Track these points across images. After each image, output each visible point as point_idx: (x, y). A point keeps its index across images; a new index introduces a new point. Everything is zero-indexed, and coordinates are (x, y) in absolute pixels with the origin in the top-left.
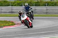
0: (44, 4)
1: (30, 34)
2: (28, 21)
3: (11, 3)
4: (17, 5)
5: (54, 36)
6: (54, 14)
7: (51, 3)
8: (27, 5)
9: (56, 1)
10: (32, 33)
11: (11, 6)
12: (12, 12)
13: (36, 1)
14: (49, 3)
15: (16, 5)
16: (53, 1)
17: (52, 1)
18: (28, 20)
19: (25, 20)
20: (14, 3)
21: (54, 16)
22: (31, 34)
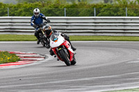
1: (55, 84)
2: (66, 50)
4: (24, 13)
5: (113, 87)
6: (112, 34)
7: (106, 8)
8: (38, 13)
9: (117, 2)
10: (59, 82)
11: (10, 16)
12: (12, 30)
13: (70, 3)
14: (101, 8)
15: (21, 11)
16: (111, 2)
17: (109, 3)
19: (59, 47)
20: (16, 8)
21: (114, 39)
22: (56, 82)
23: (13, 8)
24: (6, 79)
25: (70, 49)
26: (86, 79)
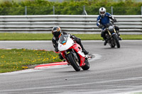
0: (136, 10)
1: (102, 84)
2: (75, 54)
3: (56, 6)
8: (104, 12)
18: (76, 52)
19: (68, 51)
20: (62, 7)
23: (58, 7)
24: (52, 79)
25: (80, 52)
26: (133, 79)
